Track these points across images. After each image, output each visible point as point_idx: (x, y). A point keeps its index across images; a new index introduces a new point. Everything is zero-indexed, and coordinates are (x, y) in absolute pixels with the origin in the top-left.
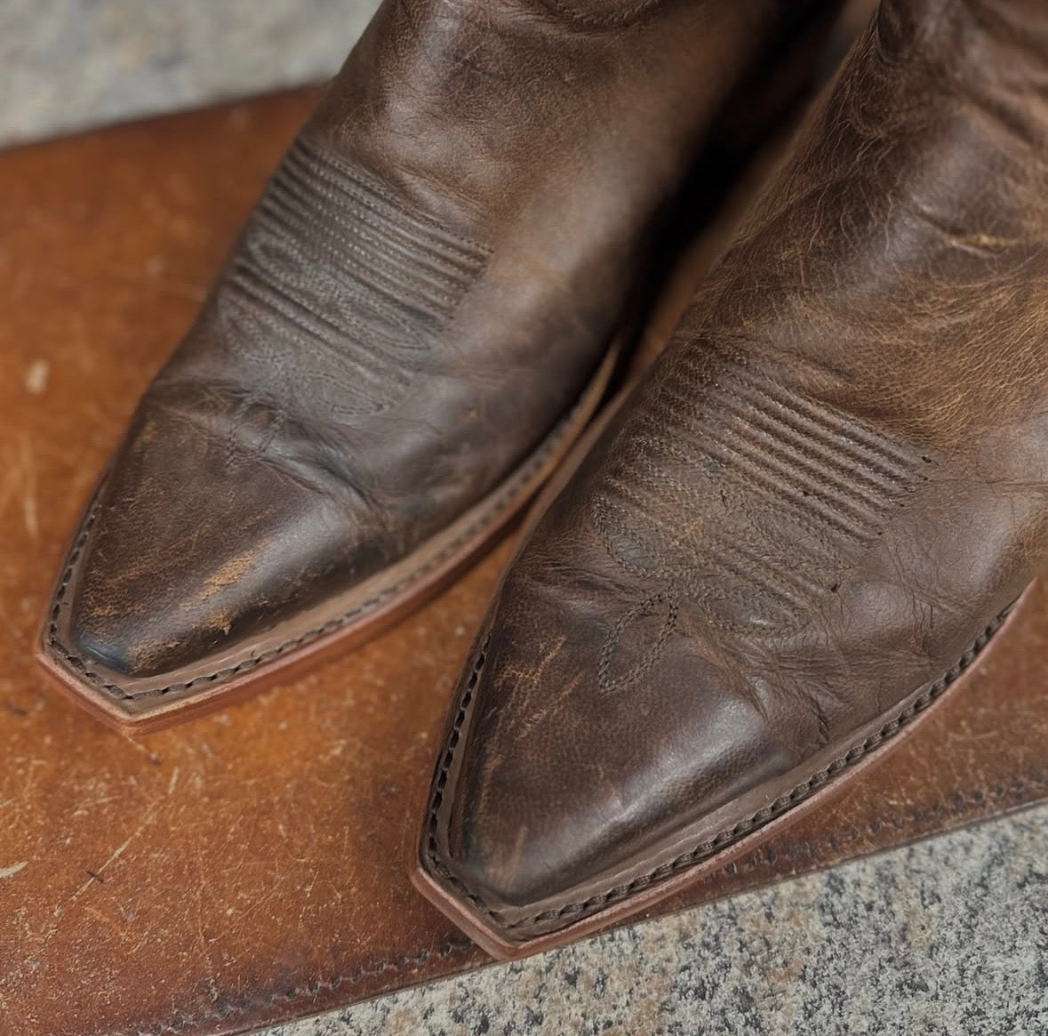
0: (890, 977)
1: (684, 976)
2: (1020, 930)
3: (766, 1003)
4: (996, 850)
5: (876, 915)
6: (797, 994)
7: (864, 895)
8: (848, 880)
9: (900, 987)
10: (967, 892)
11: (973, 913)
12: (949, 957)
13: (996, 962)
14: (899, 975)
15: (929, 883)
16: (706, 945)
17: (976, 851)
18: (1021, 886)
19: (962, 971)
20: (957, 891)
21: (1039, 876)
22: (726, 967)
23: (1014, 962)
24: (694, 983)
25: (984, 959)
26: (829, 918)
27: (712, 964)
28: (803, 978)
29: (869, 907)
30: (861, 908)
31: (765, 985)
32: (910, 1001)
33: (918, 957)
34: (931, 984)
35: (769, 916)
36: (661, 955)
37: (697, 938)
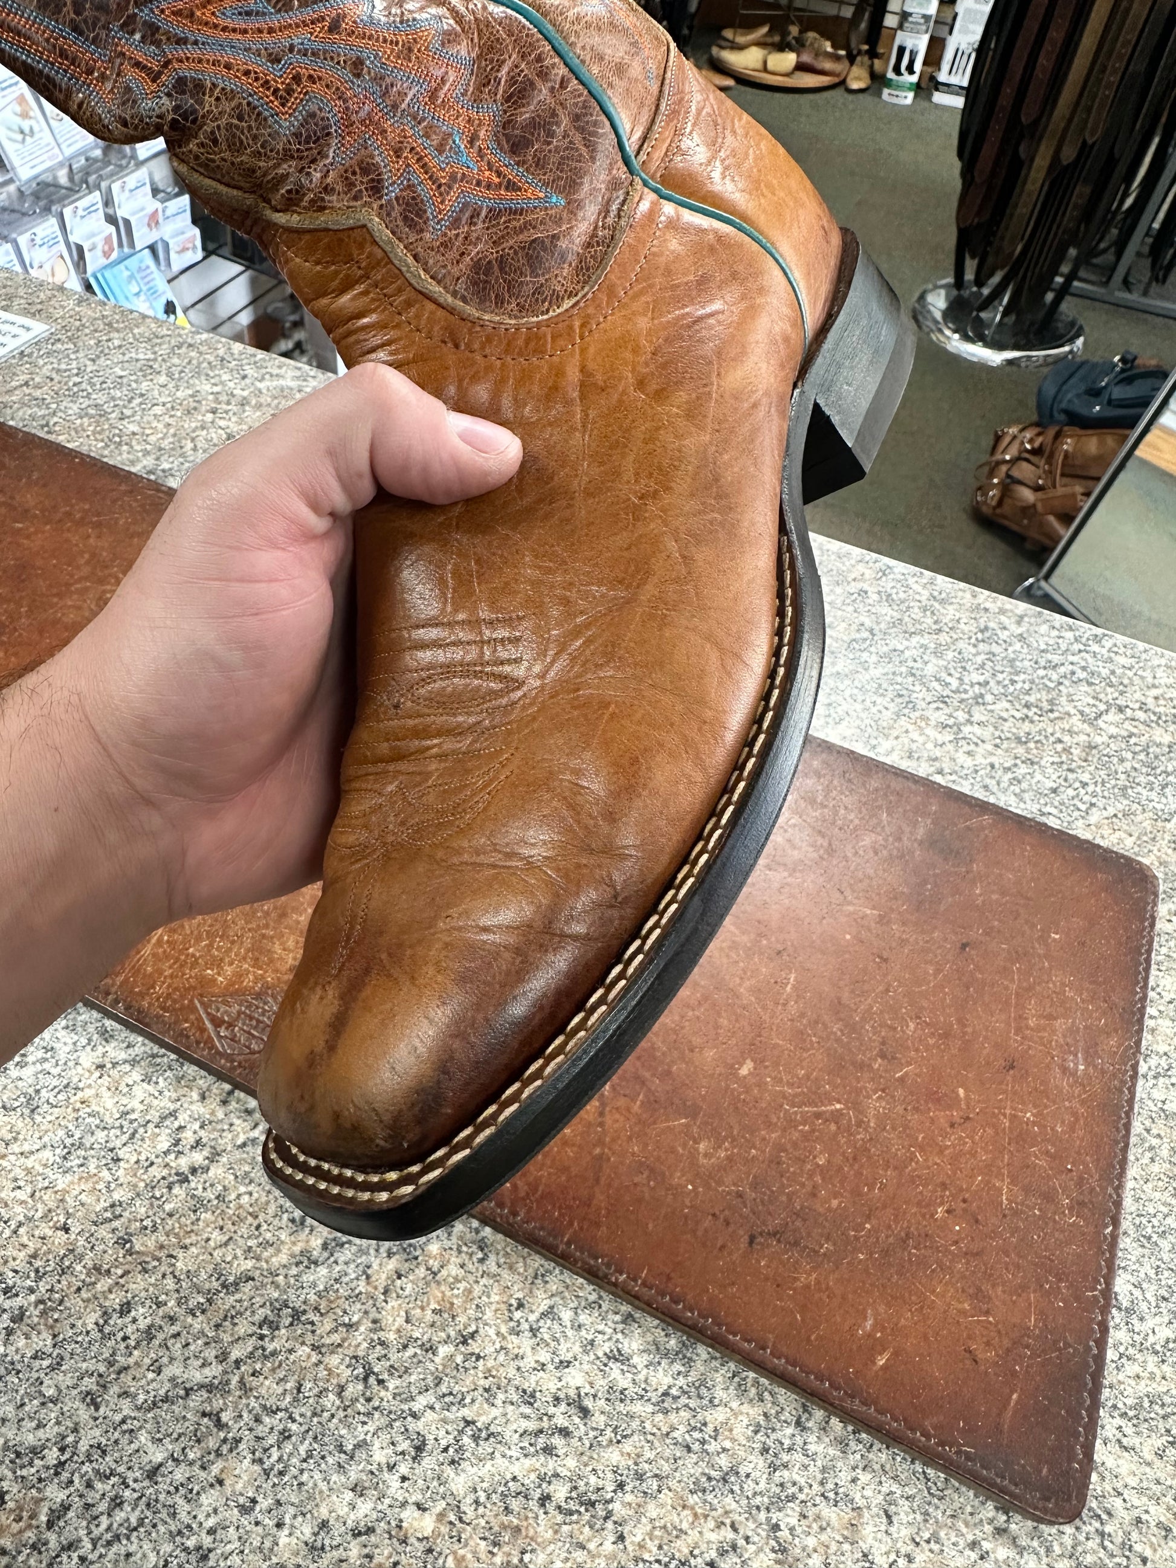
0: (89, 1384)
1: (11, 1274)
2: (175, 1435)
3: (25, 1329)
4: (216, 1382)
5: (123, 1345)
6: (43, 1341)
7: (129, 1330)
8: (133, 1313)
9: (88, 1393)
10: (176, 1386)
11: (166, 1399)
12: (126, 1407)
13: (143, 1437)
14: (95, 1388)
15: (165, 1360)
16: (37, 1271)
17: (207, 1371)
18: (204, 1414)
19: (123, 1421)
20: (172, 1379)
21: (219, 1420)
22: (32, 1291)
23: (151, 1447)
24: (10, 1283)
25: (141, 1428)
26: (101, 1322)
27: (29, 1283)
28: (55, 1336)
29: (125, 1338)
30: (121, 1334)
31: (36, 1320)
32: (83, 1407)
33: (115, 1389)
34: (102, 1410)
35: (79, 1290)
36: (15, 1253)
37: (38, 1263)
